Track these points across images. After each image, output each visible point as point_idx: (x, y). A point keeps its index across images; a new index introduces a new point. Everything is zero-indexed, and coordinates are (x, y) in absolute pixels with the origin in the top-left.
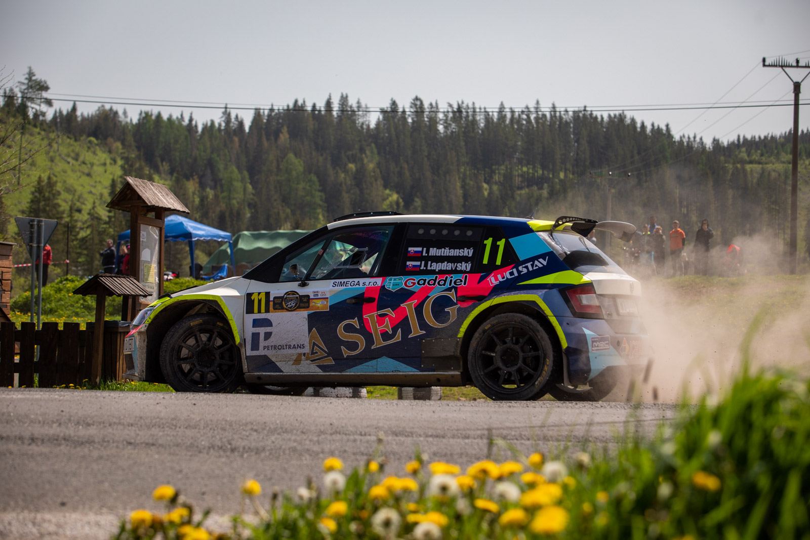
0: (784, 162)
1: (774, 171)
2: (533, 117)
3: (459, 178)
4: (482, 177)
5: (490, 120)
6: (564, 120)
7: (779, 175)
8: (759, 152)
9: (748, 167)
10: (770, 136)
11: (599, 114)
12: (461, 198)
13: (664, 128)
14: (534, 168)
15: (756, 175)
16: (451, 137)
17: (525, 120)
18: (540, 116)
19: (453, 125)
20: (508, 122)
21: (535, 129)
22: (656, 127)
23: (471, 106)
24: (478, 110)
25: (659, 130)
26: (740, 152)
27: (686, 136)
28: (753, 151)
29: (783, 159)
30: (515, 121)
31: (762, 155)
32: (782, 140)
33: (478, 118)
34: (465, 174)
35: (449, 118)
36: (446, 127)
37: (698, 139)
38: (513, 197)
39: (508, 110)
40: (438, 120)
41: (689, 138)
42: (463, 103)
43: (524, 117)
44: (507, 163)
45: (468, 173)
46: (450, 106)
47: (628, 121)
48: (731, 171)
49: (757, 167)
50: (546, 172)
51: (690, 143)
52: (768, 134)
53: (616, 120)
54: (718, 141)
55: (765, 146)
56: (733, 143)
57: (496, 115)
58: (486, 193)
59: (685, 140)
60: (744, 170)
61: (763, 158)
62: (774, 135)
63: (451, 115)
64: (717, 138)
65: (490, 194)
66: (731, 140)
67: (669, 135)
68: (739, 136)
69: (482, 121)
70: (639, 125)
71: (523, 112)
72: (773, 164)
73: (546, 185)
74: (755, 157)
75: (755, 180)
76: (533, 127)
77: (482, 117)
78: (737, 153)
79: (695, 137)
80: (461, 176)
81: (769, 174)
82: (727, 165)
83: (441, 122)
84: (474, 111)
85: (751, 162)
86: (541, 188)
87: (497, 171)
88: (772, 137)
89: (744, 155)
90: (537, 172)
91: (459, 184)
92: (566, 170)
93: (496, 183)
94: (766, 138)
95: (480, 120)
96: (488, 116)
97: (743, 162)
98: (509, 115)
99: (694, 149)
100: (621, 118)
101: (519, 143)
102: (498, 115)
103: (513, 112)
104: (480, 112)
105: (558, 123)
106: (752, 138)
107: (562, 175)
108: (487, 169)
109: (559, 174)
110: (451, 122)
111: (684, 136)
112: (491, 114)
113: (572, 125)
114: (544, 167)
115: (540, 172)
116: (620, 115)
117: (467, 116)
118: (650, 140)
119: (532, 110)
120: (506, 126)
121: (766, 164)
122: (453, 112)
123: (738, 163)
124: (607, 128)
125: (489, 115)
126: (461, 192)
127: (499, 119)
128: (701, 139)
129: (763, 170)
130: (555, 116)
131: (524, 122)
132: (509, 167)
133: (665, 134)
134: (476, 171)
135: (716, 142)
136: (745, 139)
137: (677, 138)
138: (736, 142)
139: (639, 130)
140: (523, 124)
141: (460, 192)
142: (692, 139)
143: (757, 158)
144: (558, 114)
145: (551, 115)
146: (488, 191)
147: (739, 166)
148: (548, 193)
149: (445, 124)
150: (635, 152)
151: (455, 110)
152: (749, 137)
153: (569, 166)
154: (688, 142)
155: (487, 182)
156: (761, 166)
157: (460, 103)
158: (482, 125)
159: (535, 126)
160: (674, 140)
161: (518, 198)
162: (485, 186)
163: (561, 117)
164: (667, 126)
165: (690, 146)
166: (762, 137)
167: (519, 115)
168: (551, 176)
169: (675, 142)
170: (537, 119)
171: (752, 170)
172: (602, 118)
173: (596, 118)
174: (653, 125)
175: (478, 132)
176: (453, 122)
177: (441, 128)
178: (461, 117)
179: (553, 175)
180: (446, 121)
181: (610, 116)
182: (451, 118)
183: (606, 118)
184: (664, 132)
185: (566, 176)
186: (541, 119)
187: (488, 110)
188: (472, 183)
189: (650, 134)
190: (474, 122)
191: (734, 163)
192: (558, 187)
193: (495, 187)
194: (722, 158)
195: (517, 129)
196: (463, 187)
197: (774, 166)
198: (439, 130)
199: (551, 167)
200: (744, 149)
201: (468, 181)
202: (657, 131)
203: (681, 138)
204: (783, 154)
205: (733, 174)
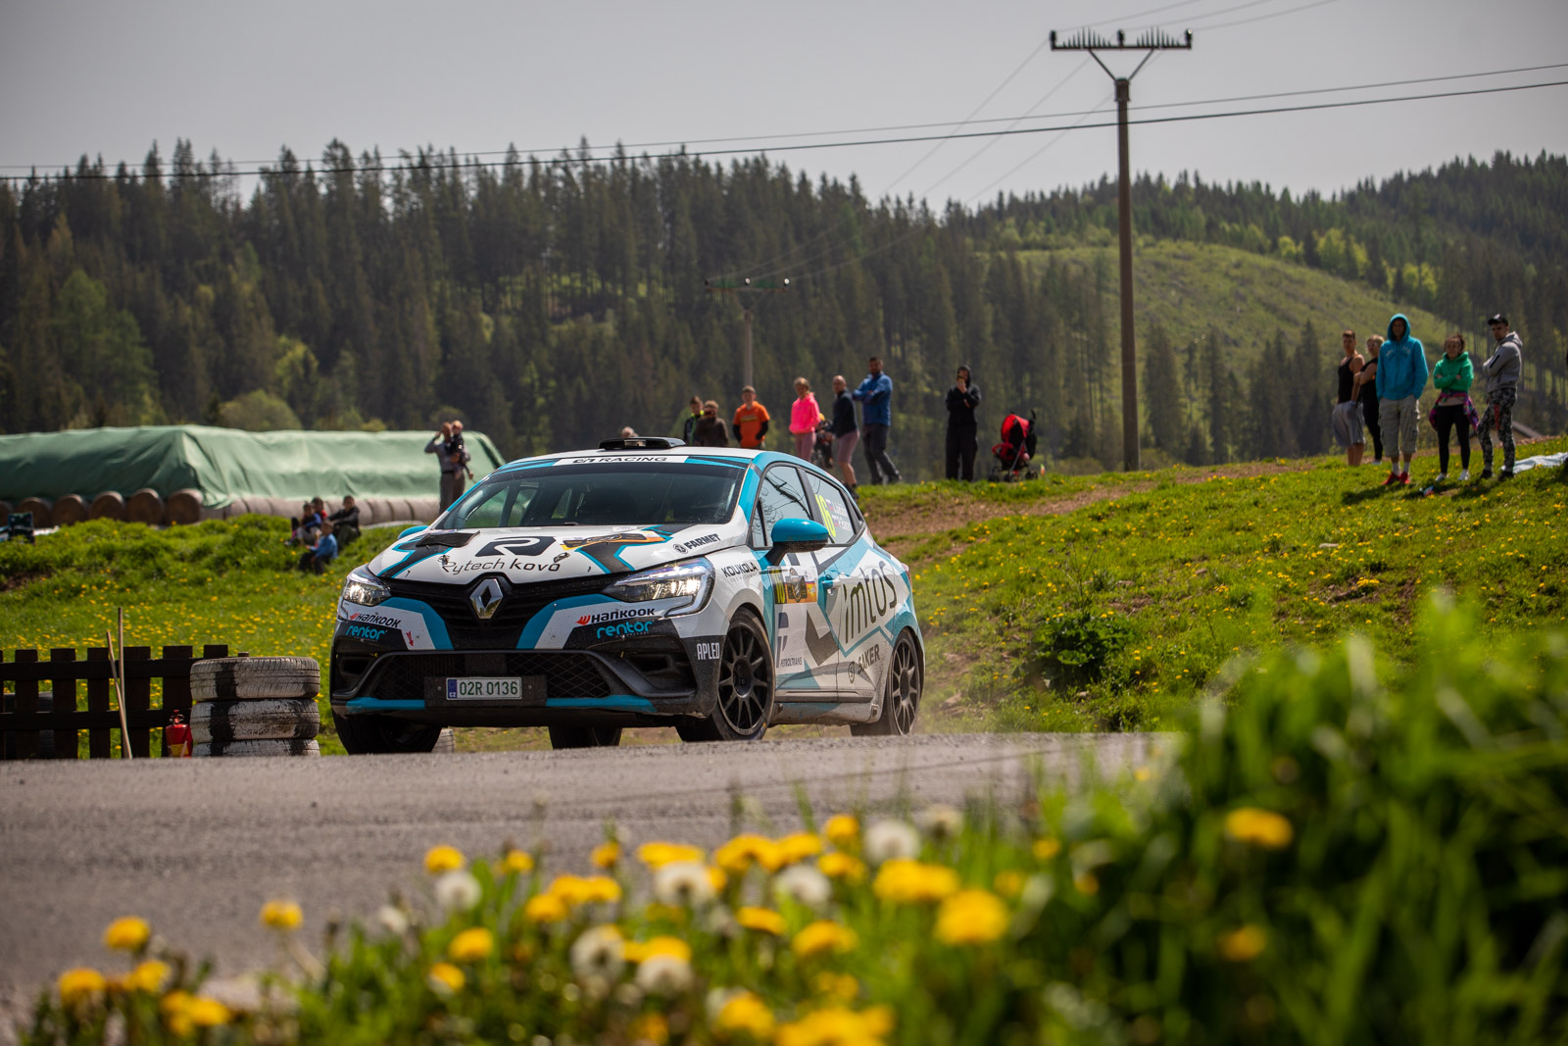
0: (1093, 244)
1: (1075, 262)
2: (576, 172)
3: (431, 306)
4: (477, 302)
5: (489, 182)
6: (642, 175)
7: (1086, 270)
8: (1042, 224)
9: (1022, 256)
10: (1063, 190)
11: (710, 160)
12: (437, 346)
13: (847, 184)
14: (583, 278)
15: (1038, 272)
16: (410, 220)
17: (562, 179)
18: (592, 170)
19: (414, 197)
20: (526, 183)
21: (582, 197)
22: (830, 183)
23: (446, 152)
24: (462, 161)
25: (837, 188)
26: (1004, 226)
27: (893, 199)
28: (1030, 223)
29: (1091, 238)
30: (540, 181)
31: (1048, 231)
32: (1089, 199)
33: (464, 180)
34: (442, 297)
35: (405, 182)
36: (398, 202)
37: (917, 204)
38: (544, 341)
39: (524, 158)
40: (381, 186)
41: (899, 202)
42: (431, 149)
43: (559, 172)
44: (528, 269)
45: (448, 293)
46: (406, 156)
47: (773, 172)
48: (987, 267)
49: (1039, 257)
50: (609, 285)
51: (902, 214)
52: (1059, 188)
53: (748, 171)
54: (958, 205)
55: (1054, 213)
56: (989, 209)
57: (500, 171)
58: (488, 334)
59: (891, 207)
60: (1015, 265)
61: (1052, 237)
62: (1071, 190)
63: (407, 175)
64: (954, 200)
65: (495, 336)
66: (985, 202)
67: (858, 199)
68: (1001, 195)
69: (473, 185)
70: (795, 180)
71: (555, 162)
72: (1073, 248)
73: (610, 313)
74: (1035, 235)
75: (1037, 284)
76: (579, 193)
77: (472, 176)
78: (998, 228)
79: (911, 201)
80: (435, 300)
81: (1065, 269)
82: (978, 254)
83: (389, 191)
84: (455, 166)
85: (1027, 247)
86: (600, 319)
87: (508, 288)
88: (1067, 193)
89: (1012, 233)
90: (591, 285)
91: (430, 318)
92: (650, 279)
93: (508, 312)
94: (1054, 195)
95: (467, 183)
96: (484, 175)
97: (1011, 247)
98: (527, 170)
99: (911, 224)
100: (760, 167)
101: (551, 228)
102: (505, 172)
103: (534, 163)
104: (467, 166)
105: (629, 183)
106: (1026, 197)
107: (642, 290)
108: (487, 285)
109: (636, 287)
110: (409, 191)
111: (888, 199)
112: (489, 168)
113: (658, 186)
114: (604, 276)
115: (598, 285)
116: (757, 161)
117: (442, 176)
118: (819, 211)
119: (574, 155)
120: (522, 194)
121: (1058, 248)
122: (411, 168)
123: (1001, 249)
124: (731, 190)
125: (485, 171)
126: (437, 333)
127: (506, 180)
128: (924, 203)
129: (1053, 261)
130: (623, 169)
131: (560, 184)
132: (532, 277)
133: (848, 197)
134: (465, 290)
135: (954, 210)
136: (1013, 200)
137: (874, 203)
138: (995, 206)
139: (795, 189)
140: (559, 189)
141: (433, 334)
142: (905, 203)
143: (1038, 238)
144: (628, 164)
145: (612, 164)
146: (492, 329)
147: (1003, 255)
148: (616, 328)
149: (397, 195)
150: (791, 236)
151: (416, 161)
152: (1020, 195)
153: (656, 270)
154: (899, 209)
155: (489, 311)
156: (1047, 253)
157: (425, 150)
158: (473, 193)
159: (582, 190)
160: (867, 207)
161: (554, 341)
162: (486, 319)
163: (635, 171)
164: (853, 179)
165: (901, 219)
166: (1048, 195)
167: (548, 170)
168: (620, 292)
169: (870, 211)
170: (586, 175)
171: (1029, 263)
172: (720, 169)
173: (707, 169)
174: (824, 179)
175: (465, 209)
176: (414, 191)
177: (388, 203)
178: (428, 179)
179: (624, 289)
180: (397, 189)
181: (735, 164)
182: (409, 181)
183: (728, 169)
184: (848, 191)
185: (650, 291)
186: (594, 175)
187: (483, 160)
188: (457, 314)
189: (819, 198)
190: (456, 188)
191: (993, 250)
192: (636, 314)
193: (506, 321)
194: (969, 241)
195: (546, 199)
196: (440, 322)
197: (1073, 254)
198: (383, 209)
199: (619, 274)
200: (1011, 221)
201: (449, 310)
202: (833, 192)
203: (882, 202)
204: (1091, 227)
205: (991, 273)
